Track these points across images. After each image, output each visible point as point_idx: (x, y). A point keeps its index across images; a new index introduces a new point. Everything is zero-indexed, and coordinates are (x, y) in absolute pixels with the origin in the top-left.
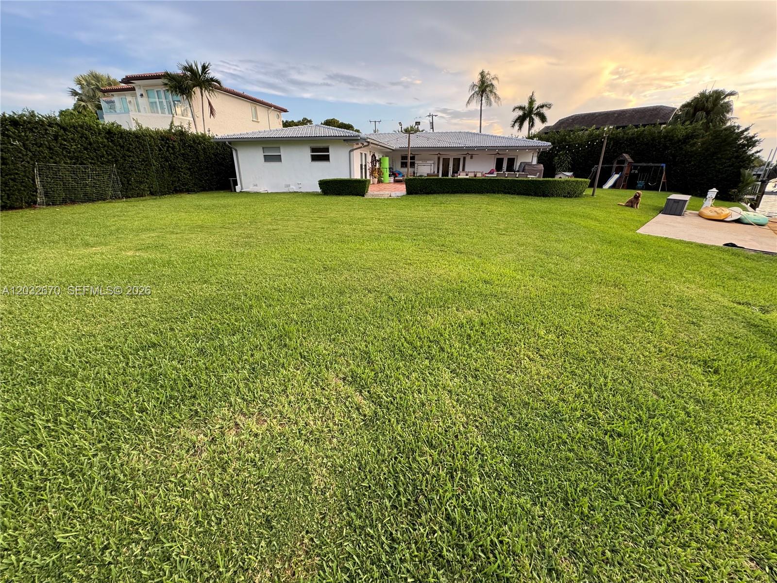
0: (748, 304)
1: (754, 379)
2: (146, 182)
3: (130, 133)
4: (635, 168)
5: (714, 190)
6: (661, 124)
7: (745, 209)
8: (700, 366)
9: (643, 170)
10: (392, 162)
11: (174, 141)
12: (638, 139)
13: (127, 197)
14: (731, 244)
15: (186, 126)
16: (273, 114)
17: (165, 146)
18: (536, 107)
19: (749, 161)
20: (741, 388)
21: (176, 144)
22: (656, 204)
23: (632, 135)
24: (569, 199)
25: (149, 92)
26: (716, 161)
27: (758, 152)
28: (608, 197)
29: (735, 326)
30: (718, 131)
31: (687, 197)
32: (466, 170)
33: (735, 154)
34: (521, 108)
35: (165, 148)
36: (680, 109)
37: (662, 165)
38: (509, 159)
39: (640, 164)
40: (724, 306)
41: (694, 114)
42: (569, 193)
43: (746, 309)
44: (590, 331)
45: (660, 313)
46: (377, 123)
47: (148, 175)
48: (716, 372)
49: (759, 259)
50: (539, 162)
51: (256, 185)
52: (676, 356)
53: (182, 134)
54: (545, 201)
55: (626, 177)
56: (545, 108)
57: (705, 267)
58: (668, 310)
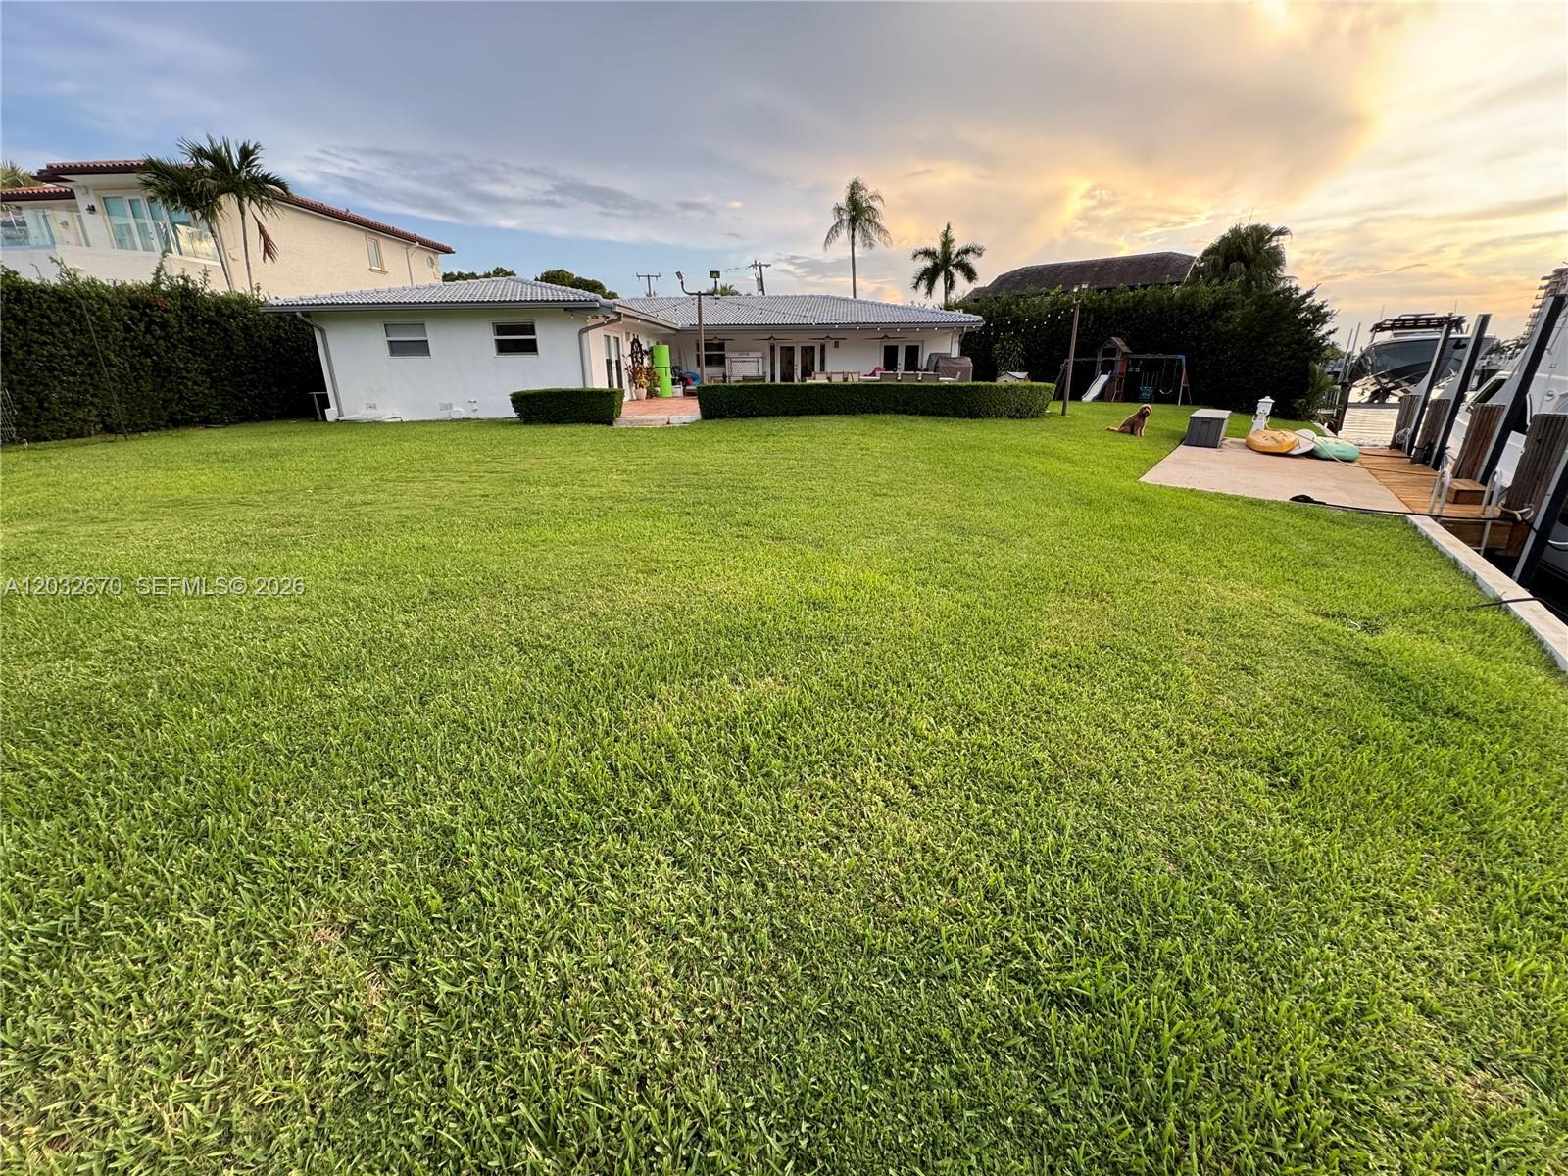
0: (1342, 615)
1: (1368, 791)
2: (92, 403)
3: (43, 291)
4: (1135, 362)
5: (1268, 399)
6: (1172, 284)
7: (1321, 434)
8: (1262, 772)
9: (1149, 366)
10: (677, 353)
11: (166, 311)
12: (1136, 310)
13: (38, 439)
14: (1303, 496)
15: (196, 278)
16: (419, 258)
17: (140, 321)
18: (955, 252)
19: (1316, 349)
20: (1345, 820)
21: (171, 318)
22: (1172, 428)
23: (1125, 302)
24: (1018, 422)
25: (112, 204)
26: (1267, 349)
27: (1330, 333)
28: (1090, 416)
29: (1324, 668)
30: (1264, 296)
31: (1223, 414)
32: (829, 369)
33: (1297, 337)
34: (928, 253)
35: (142, 326)
36: (1202, 258)
37: (1180, 356)
38: (907, 348)
39: (1143, 356)
40: (1299, 625)
41: (1226, 267)
42: (1018, 410)
43: (1340, 629)
44: (1032, 709)
45: (1180, 650)
46: (652, 280)
47: (96, 387)
48: (1295, 784)
49: (1352, 524)
50: (963, 353)
51: (373, 407)
52: (1214, 752)
53: (186, 295)
54: (973, 426)
55: (1121, 380)
56: (971, 254)
57: (1261, 544)
58: (1194, 642)
